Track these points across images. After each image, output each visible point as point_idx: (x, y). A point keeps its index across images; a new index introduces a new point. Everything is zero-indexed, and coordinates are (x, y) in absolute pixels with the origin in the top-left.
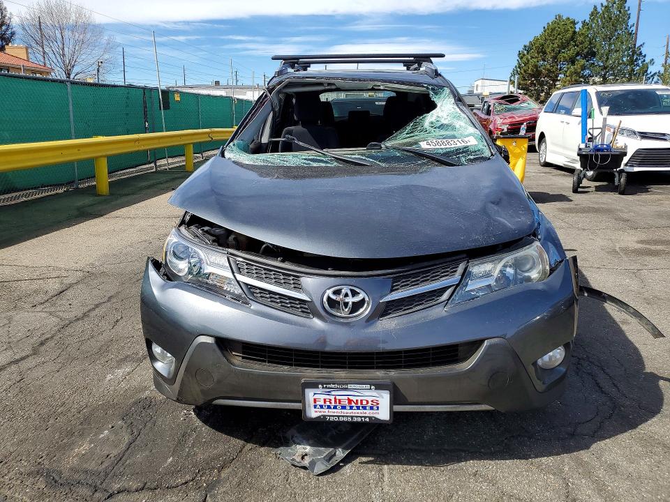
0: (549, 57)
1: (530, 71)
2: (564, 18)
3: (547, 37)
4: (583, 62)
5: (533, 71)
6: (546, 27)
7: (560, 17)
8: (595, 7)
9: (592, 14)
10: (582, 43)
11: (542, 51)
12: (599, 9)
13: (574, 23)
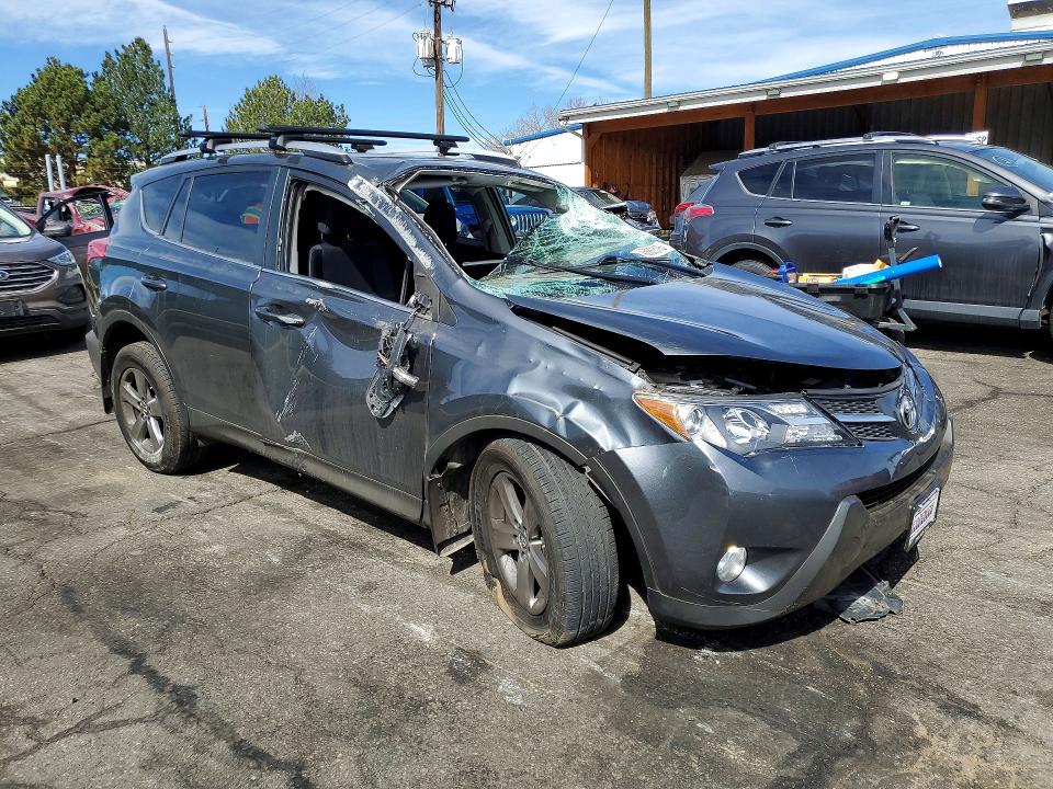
0: (54, 123)
1: (26, 145)
2: (62, 64)
3: (43, 92)
4: (115, 136)
5: (33, 145)
6: (37, 76)
7: (55, 61)
8: (107, 54)
9: (105, 65)
10: (104, 107)
11: (39, 113)
12: (114, 58)
13: (80, 73)
